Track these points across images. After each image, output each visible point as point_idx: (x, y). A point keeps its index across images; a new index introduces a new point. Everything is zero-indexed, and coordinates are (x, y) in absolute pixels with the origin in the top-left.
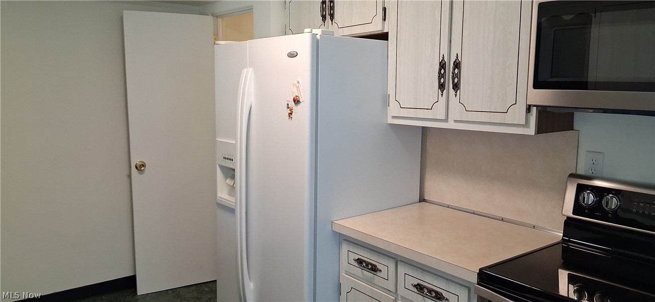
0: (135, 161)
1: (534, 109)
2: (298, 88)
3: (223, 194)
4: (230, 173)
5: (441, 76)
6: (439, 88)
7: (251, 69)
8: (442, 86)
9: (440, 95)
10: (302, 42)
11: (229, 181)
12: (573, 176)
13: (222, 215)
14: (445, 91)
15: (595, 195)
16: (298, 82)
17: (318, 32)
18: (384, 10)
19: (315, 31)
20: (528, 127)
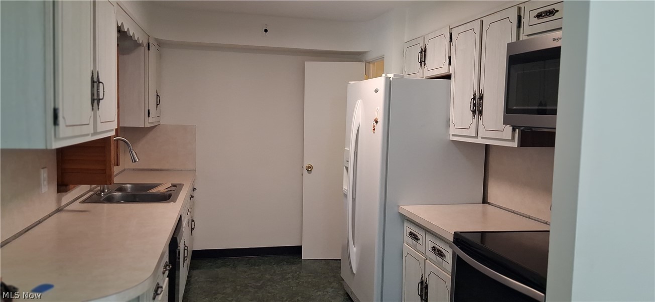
0: (306, 164)
1: (518, 130)
2: (377, 112)
5: (474, 105)
7: (361, 100)
8: (474, 113)
9: (473, 119)
14: (475, 117)
16: (378, 109)
17: (391, 75)
18: (450, 58)
19: (389, 75)
20: (514, 142)
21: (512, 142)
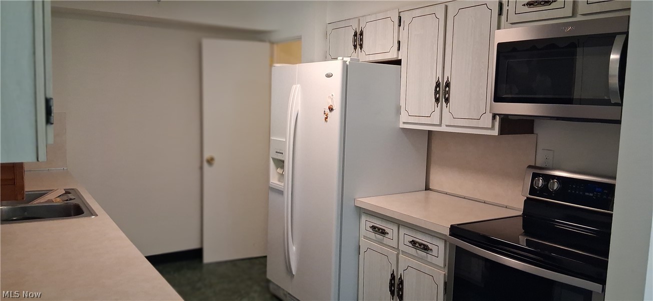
0: (207, 155)
1: (498, 117)
2: (332, 99)
3: (274, 180)
4: (280, 163)
5: (436, 92)
6: (436, 101)
7: (299, 85)
8: (437, 100)
9: (436, 107)
10: (336, 67)
11: (280, 170)
12: (530, 167)
13: (273, 196)
14: (439, 104)
15: (544, 180)
16: (332, 95)
17: (348, 60)
18: (399, 42)
19: (345, 59)
20: (494, 130)
21: (492, 130)
